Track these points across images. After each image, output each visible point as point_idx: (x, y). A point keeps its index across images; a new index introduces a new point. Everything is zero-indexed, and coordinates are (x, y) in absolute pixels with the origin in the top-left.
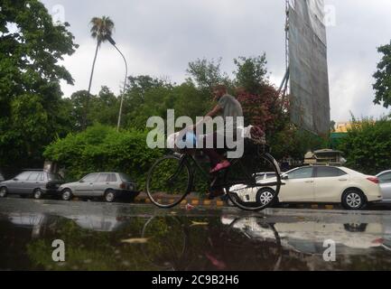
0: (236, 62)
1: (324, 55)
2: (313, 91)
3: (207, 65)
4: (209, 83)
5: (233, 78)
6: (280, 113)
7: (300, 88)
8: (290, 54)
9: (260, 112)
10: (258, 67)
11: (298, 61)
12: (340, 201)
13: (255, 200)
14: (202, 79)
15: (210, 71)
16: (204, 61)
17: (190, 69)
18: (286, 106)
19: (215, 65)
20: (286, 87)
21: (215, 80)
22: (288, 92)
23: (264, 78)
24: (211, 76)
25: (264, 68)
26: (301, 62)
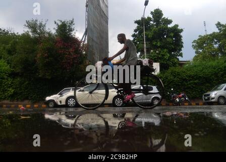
0: (55, 23)
1: (107, 22)
2: (100, 42)
3: (38, 23)
4: (39, 34)
5: (54, 32)
6: (81, 54)
7: (93, 40)
8: (88, 20)
9: (70, 53)
10: (69, 26)
11: (92, 25)
12: (112, 102)
13: (65, 104)
14: (34, 31)
15: (40, 27)
16: (36, 21)
17: (27, 25)
18: (85, 50)
19: (43, 23)
20: (85, 39)
21: (43, 33)
22: (86, 42)
23: (73, 33)
24: (40, 30)
25: (73, 27)
26: (94, 26)
